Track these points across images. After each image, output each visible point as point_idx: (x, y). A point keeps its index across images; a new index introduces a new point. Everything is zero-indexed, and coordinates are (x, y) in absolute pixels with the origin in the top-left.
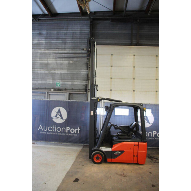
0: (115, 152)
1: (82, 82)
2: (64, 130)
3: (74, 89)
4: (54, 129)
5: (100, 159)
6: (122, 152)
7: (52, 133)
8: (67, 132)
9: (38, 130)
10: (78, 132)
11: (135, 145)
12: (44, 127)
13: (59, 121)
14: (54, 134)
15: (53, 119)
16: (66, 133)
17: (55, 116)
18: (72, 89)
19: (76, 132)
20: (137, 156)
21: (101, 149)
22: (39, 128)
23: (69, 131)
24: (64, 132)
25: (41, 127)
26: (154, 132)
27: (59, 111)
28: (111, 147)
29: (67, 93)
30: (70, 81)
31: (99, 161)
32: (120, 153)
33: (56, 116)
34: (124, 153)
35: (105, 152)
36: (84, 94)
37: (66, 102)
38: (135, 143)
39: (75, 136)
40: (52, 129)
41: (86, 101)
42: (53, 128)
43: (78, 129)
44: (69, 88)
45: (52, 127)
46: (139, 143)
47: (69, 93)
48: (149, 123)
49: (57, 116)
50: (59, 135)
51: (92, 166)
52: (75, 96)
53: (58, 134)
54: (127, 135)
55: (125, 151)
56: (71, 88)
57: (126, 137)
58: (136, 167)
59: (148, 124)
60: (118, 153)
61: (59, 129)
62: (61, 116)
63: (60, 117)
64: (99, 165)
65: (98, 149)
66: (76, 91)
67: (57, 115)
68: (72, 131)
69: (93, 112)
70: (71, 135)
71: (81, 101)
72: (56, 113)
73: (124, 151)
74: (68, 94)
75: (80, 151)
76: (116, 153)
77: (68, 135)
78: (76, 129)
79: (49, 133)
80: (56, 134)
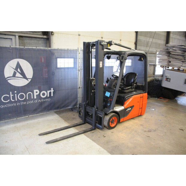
2: (30, 95)
4: (14, 98)
6: (132, 107)
7: (10, 105)
8: (35, 97)
10: (52, 95)
14: (15, 104)
15: (9, 81)
16: (34, 99)
17: (12, 76)
19: (48, 96)
20: (142, 108)
21: (115, 110)
24: (30, 99)
29: (15, 36)
32: (130, 109)
33: (14, 75)
38: (140, 95)
39: (48, 101)
40: (9, 98)
42: (11, 95)
43: (51, 90)
45: (8, 96)
46: (143, 94)
47: (19, 36)
49: (16, 76)
50: (23, 105)
53: (22, 103)
55: (134, 105)
60: (129, 109)
61: (22, 96)
62: (23, 73)
63: (22, 77)
66: (29, 33)
68: (44, 94)
70: (42, 100)
73: (133, 106)
74: (17, 37)
76: (128, 110)
77: (38, 101)
78: (49, 90)
79: (5, 106)
80: (18, 104)
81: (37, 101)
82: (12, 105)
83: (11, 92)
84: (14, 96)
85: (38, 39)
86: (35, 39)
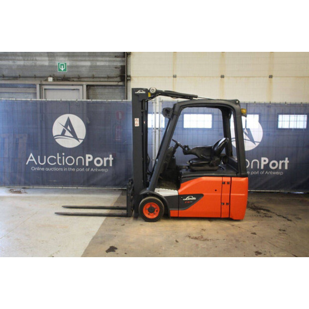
0: (185, 196)
1: (114, 61)
2: (80, 160)
3: (97, 76)
4: (61, 161)
5: (155, 212)
6: (199, 196)
7: (56, 169)
8: (87, 165)
9: (27, 164)
10: (111, 165)
11: (224, 183)
12: (39, 157)
13: (69, 143)
14: (62, 169)
15: (56, 140)
16: (85, 167)
17: (60, 134)
18: (93, 77)
19: (105, 165)
20: (229, 204)
21: (158, 193)
22: (29, 160)
23: (91, 163)
24: (80, 166)
25: (31, 158)
26: (263, 159)
27: (69, 122)
28: (178, 188)
29: (82, 85)
30: (87, 59)
31: (155, 216)
32: (194, 199)
33: (63, 134)
34: (202, 199)
35: (165, 197)
36: (120, 86)
37: (82, 102)
38: (224, 178)
39: (104, 172)
40: (56, 160)
41: (123, 100)
42: (58, 158)
43: (109, 157)
44: (86, 76)
45: (55, 158)
46: (232, 178)
47: (87, 86)
48: (254, 142)
49: (66, 134)
50: (71, 172)
51: (141, 225)
52: (99, 91)
53: (70, 169)
54: (208, 163)
55: (204, 194)
56: (90, 74)
57: (207, 167)
58: (226, 224)
59: (251, 143)
60: (191, 199)
61: (70, 161)
62: (73, 132)
63: (72, 136)
64: (155, 223)
65: (151, 192)
66: (102, 80)
67: (64, 132)
68: (98, 162)
69: (138, 119)
70: (96, 170)
71: (113, 100)
72: (62, 128)
73: (202, 195)
74: (85, 87)
75: (115, 201)
76: (188, 198)
77: (90, 170)
78: (106, 157)
79: (51, 169)
80: (65, 170)
81: (88, 170)
82: (59, 169)
83: (58, 154)
84: (62, 158)
85: (114, 87)
86: (110, 87)
